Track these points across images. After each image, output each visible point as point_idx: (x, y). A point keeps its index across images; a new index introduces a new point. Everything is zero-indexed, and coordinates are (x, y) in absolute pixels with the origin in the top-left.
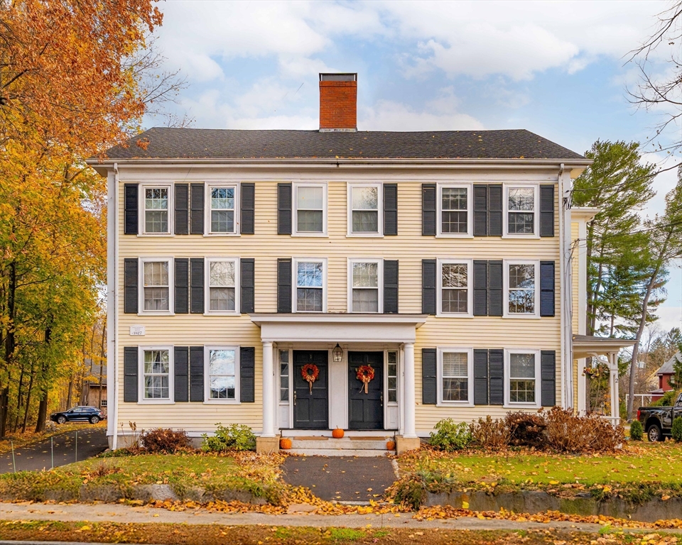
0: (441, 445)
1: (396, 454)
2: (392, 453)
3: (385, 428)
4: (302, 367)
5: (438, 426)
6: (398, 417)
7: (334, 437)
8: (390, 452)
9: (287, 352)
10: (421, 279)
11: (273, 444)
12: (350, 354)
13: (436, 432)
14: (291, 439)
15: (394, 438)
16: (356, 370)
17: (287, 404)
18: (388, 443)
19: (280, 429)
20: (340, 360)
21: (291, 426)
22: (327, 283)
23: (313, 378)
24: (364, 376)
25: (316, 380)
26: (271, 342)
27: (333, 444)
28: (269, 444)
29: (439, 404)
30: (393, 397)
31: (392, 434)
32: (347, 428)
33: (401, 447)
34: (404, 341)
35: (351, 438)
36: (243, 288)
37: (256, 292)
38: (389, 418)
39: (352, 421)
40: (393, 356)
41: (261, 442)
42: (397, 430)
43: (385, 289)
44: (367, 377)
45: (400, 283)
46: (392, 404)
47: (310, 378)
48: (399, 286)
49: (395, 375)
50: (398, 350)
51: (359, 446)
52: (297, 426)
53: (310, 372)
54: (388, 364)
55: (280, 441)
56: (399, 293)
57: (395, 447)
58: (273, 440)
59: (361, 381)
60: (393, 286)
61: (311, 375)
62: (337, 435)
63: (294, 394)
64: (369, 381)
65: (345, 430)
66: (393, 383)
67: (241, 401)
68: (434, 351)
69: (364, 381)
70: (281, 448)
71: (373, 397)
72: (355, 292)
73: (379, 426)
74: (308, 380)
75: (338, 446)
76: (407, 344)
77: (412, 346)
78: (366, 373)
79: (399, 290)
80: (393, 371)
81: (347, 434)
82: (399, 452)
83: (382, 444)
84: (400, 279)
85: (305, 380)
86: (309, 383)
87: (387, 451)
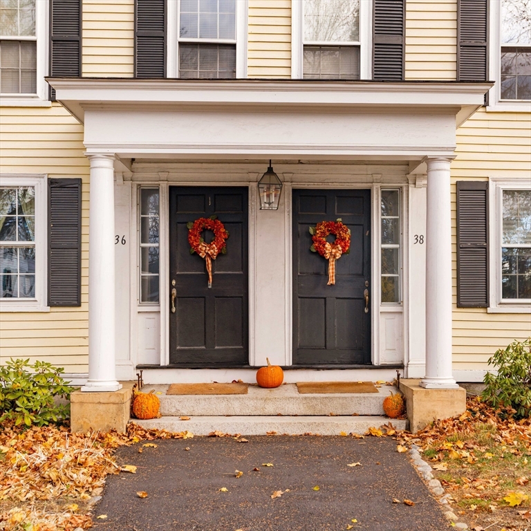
0: (517, 406)
1: (409, 428)
2: (399, 425)
3: (375, 362)
4: (190, 226)
5: (500, 357)
6: (402, 337)
7: (260, 385)
8: (394, 422)
9: (157, 191)
10: (453, 25)
11: (113, 408)
12: (297, 193)
13: (494, 371)
14: (160, 394)
15: (397, 385)
16: (311, 231)
17: (155, 309)
18: (387, 400)
19: (138, 368)
20: (275, 206)
21: (165, 361)
22: (246, 33)
23: (214, 250)
24: (328, 245)
25: (219, 255)
26: (109, 156)
27: (260, 404)
28: (101, 407)
29: (493, 307)
30: (391, 293)
31: (391, 375)
32: (289, 362)
33: (421, 411)
34: (429, 154)
35: (301, 387)
36: (56, 42)
37: (84, 51)
38: (382, 339)
39: (301, 348)
40: (393, 199)
41: (82, 403)
42: (400, 366)
43: (377, 46)
44: (334, 245)
45: (408, 33)
46: (390, 307)
47: (207, 250)
48: (408, 41)
49: (396, 242)
50: (404, 185)
51: (320, 408)
52: (178, 362)
53: (208, 235)
54: (380, 217)
55: (134, 398)
56: (408, 57)
57: (403, 411)
58: (113, 399)
59: (320, 255)
60: (394, 40)
61: (208, 242)
62: (266, 381)
63: (171, 287)
64: (338, 256)
65: (285, 368)
66: (391, 260)
67: (50, 304)
68: (481, 189)
69: (328, 256)
70: (133, 416)
71: (347, 293)
72: (310, 54)
73: (363, 359)
74: (202, 255)
75: (270, 408)
76: (434, 159)
77: (446, 165)
78: (335, 239)
79: (408, 49)
80: (392, 233)
81: (291, 377)
82: (415, 423)
83: (372, 402)
84: (408, 24)
85: (196, 254)
86: (204, 261)
87: (386, 421)
